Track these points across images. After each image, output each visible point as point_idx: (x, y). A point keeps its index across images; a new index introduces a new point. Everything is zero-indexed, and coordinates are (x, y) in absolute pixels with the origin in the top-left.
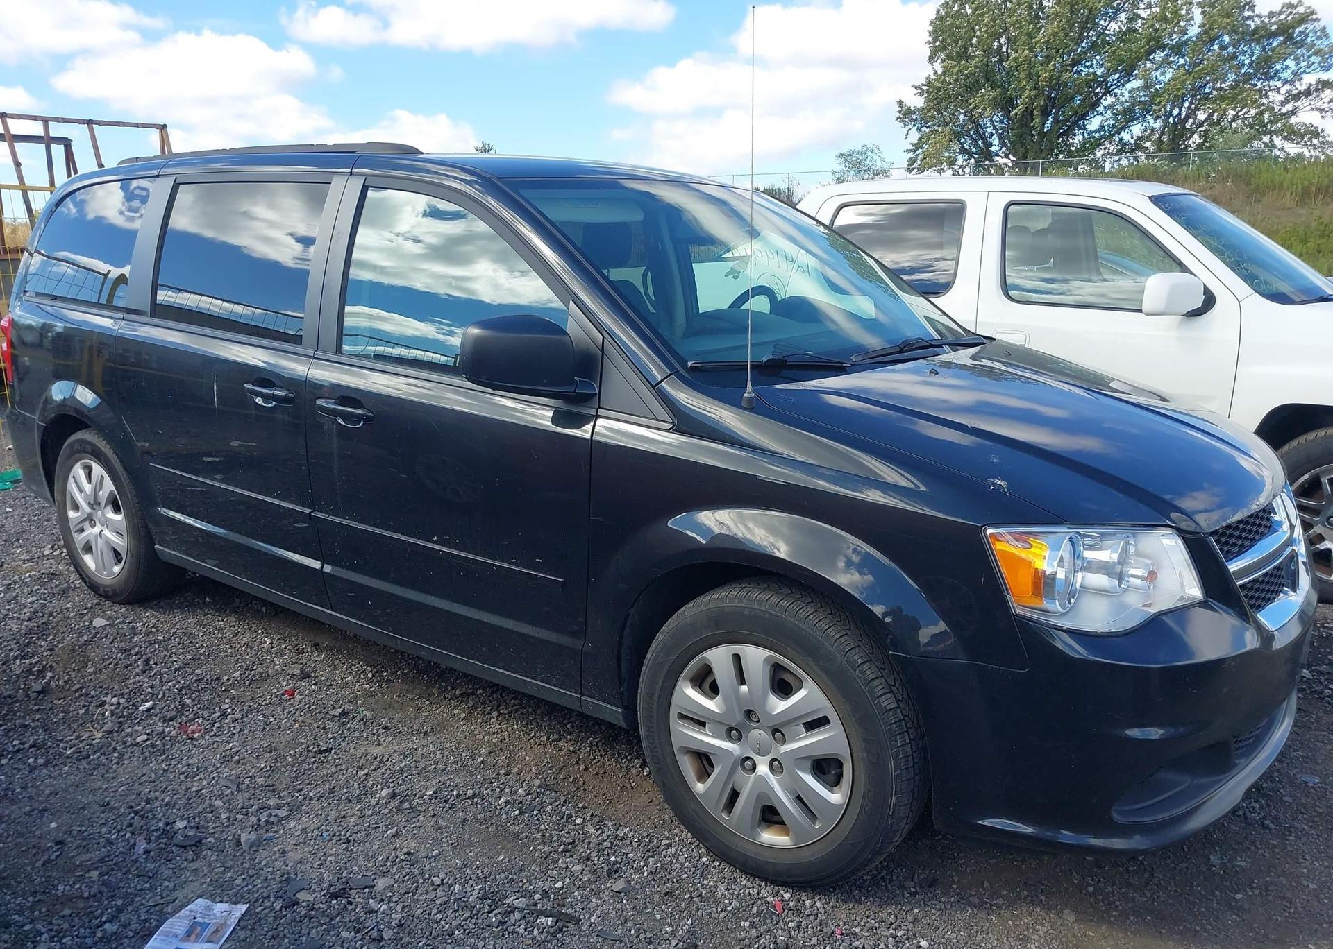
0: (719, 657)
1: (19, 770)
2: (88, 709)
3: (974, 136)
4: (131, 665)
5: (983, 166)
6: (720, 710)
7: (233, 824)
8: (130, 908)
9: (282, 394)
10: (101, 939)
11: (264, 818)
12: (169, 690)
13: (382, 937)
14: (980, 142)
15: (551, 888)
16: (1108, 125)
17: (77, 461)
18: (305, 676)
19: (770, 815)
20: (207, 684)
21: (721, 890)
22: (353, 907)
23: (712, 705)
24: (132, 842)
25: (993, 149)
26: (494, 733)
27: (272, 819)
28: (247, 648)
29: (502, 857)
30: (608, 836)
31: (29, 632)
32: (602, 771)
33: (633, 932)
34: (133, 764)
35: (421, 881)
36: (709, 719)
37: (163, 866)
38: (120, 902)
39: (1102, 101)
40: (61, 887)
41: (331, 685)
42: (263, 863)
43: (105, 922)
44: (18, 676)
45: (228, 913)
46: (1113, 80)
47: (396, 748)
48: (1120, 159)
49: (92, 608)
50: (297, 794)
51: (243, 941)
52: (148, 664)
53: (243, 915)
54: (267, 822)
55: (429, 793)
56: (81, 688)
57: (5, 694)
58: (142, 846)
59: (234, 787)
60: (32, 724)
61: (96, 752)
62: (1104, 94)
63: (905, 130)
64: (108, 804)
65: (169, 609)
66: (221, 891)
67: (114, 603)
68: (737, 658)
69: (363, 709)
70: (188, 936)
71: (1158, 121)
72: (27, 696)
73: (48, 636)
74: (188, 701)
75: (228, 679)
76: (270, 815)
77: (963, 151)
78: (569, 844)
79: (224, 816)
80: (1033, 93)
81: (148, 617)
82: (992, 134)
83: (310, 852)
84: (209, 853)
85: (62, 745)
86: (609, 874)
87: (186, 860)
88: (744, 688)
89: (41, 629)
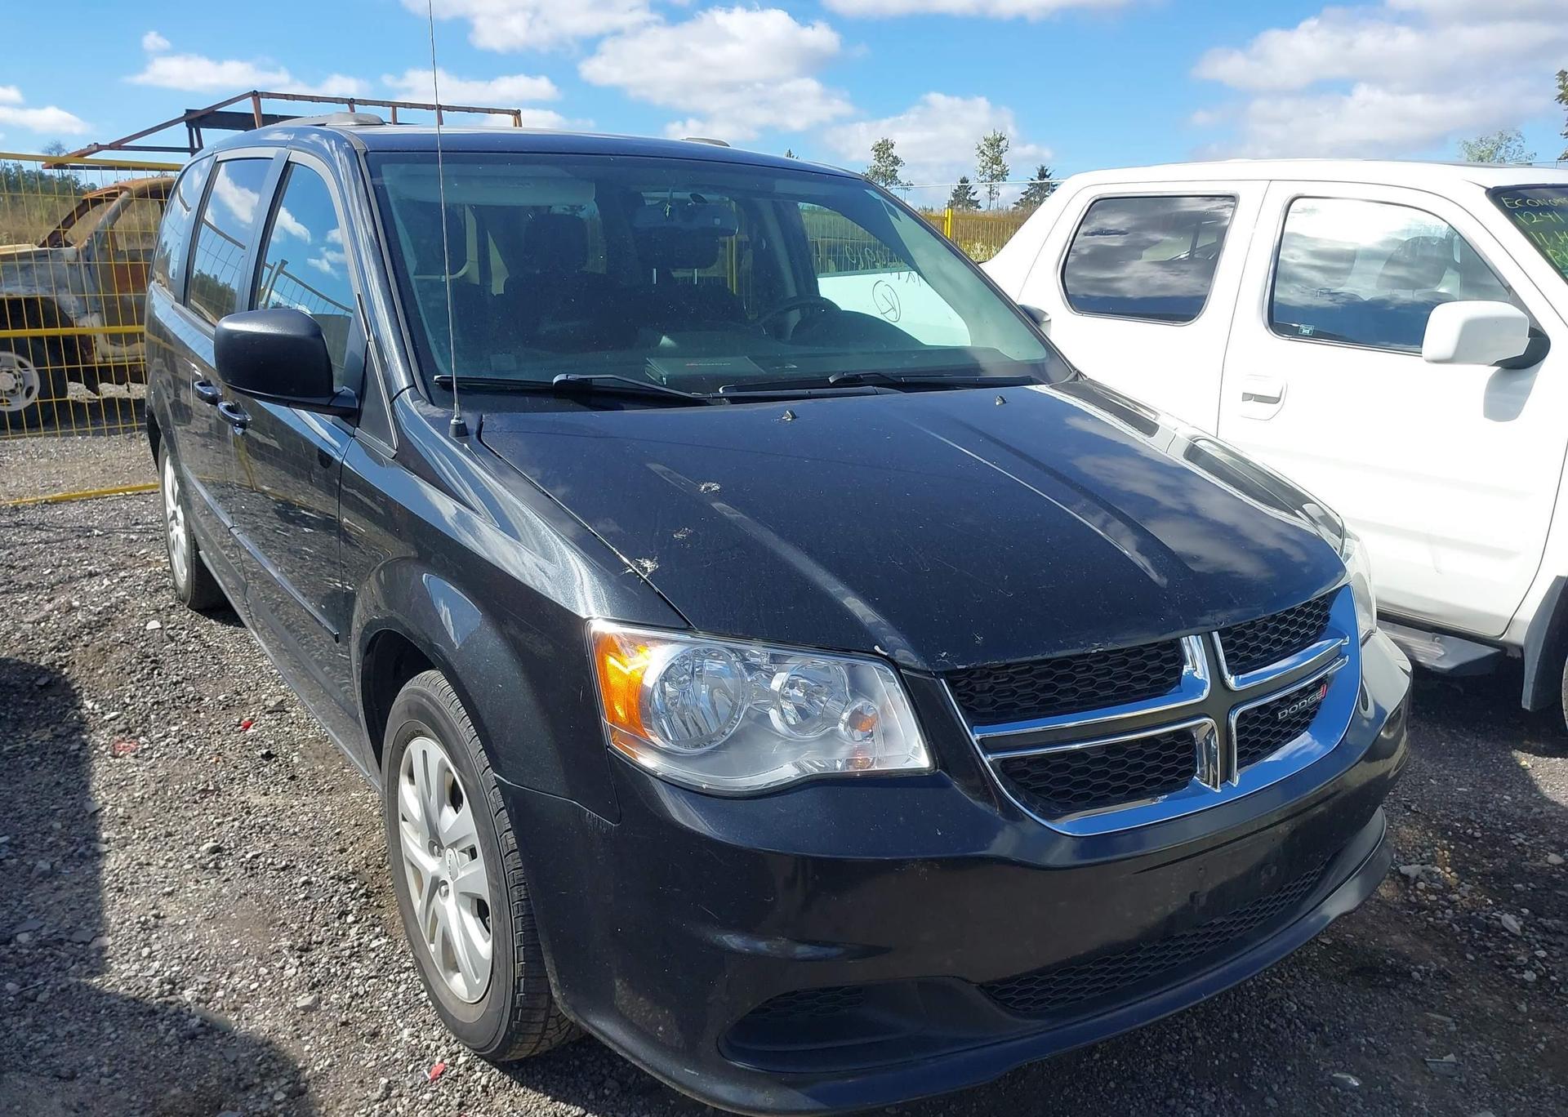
0: (416, 751)
2: (65, 710)
4: (135, 672)
9: (211, 394)
11: (81, 849)
12: (146, 703)
13: (36, 998)
15: (243, 987)
18: (278, 709)
20: (187, 702)
22: (51, 960)
27: (89, 852)
29: (236, 941)
30: (359, 945)
31: (86, 625)
33: (259, 1058)
34: (42, 772)
35: (135, 948)
42: (30, 895)
44: (40, 667)
47: (276, 802)
50: (138, 832)
52: (151, 674)
54: (81, 855)
55: (248, 856)
56: (79, 688)
59: (90, 813)
60: (9, 717)
61: (27, 753)
67: (188, 607)
69: (296, 753)
72: (30, 689)
74: (153, 717)
75: (210, 701)
76: (89, 848)
79: (51, 839)
85: (8, 741)
86: (313, 987)
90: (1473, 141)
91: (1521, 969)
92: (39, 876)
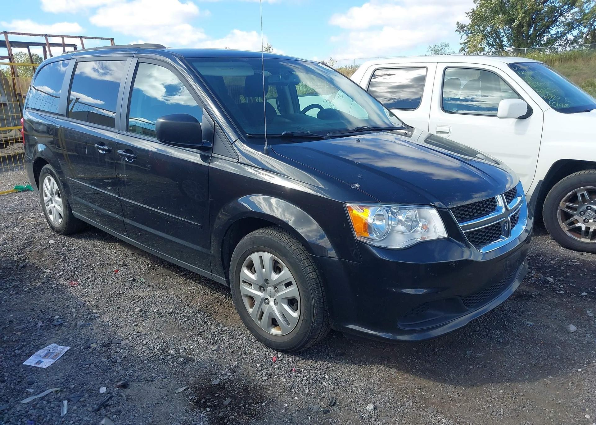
0: (255, 257)
1: (6, 295)
2: (38, 274)
3: (495, 37)
4: (58, 258)
5: (499, 52)
6: (256, 279)
7: (77, 318)
8: (28, 346)
9: (107, 148)
10: (13, 355)
11: (89, 317)
12: (70, 268)
13: (116, 361)
14: (497, 40)
15: (188, 348)
16: (561, 31)
17: (46, 177)
18: (124, 265)
19: (274, 323)
20: (86, 266)
21: (254, 352)
22: (110, 350)
23: (253, 277)
24: (37, 322)
25: (504, 43)
26: (190, 290)
27: (93, 317)
28: (105, 254)
29: (174, 335)
30: (218, 330)
31: (24, 244)
32: (227, 306)
33: (212, 365)
34: (48, 295)
35: (139, 342)
36: (253, 283)
37: (46, 332)
38: (25, 343)
39: (558, 19)
40: (6, 337)
41: (133, 269)
42: (83, 333)
43: (16, 350)
44: (16, 261)
45: (63, 349)
46: (564, 9)
47: (149, 294)
48: (566, 48)
49: (51, 236)
50: (105, 309)
51: (65, 359)
52: (65, 258)
53: (68, 350)
54: (90, 318)
55: (155, 311)
56: (38, 266)
57: (9, 267)
58: (40, 324)
59: (82, 305)
60: (16, 279)
61: (36, 290)
62: (560, 16)
63: (460, 35)
64: (34, 309)
65: (80, 238)
66: (63, 342)
67: (60, 234)
68: (261, 257)
69: (143, 278)
70: (45, 356)
71: (585, 29)
72: (17, 268)
73: (31, 246)
74: (76, 273)
75: (95, 265)
76: (92, 316)
77: (488, 44)
78: (202, 332)
79: (74, 315)
80: (523, 15)
81: (72, 240)
82: (503, 36)
83: (101, 330)
84: (64, 328)
85: (24, 287)
86: (213, 344)
87: (55, 330)
88: (264, 270)
89: (29, 243)
90: (432, 46)
91: (559, 291)
92: (80, 327)
